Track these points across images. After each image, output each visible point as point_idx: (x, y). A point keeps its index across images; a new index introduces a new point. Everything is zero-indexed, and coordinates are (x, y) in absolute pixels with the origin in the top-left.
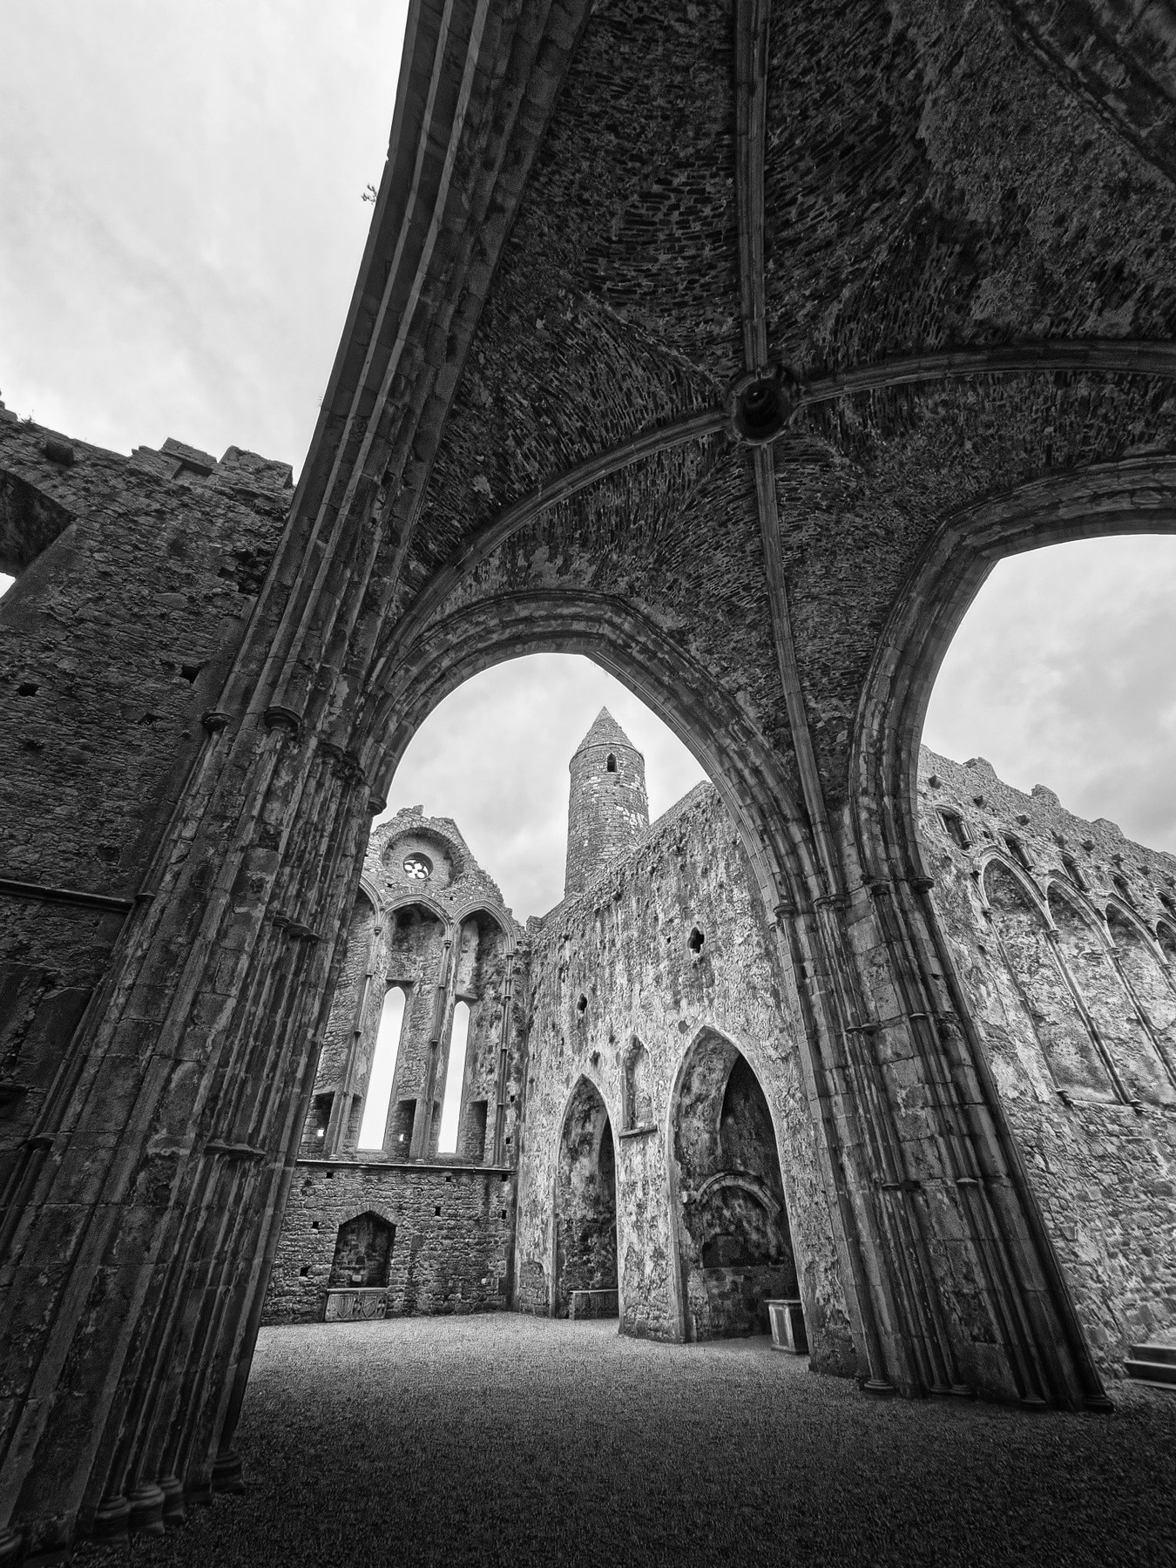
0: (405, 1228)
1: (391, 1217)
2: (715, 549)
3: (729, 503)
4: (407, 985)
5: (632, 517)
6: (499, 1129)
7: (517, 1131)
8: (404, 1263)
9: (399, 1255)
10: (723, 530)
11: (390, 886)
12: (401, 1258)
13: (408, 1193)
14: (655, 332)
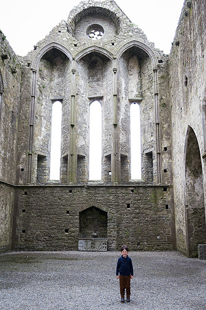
0: (112, 213)
1: (104, 209)
4: (100, 98)
6: (159, 165)
7: (170, 165)
8: (113, 228)
9: (110, 225)
11: (76, 45)
12: (112, 226)
13: (111, 198)
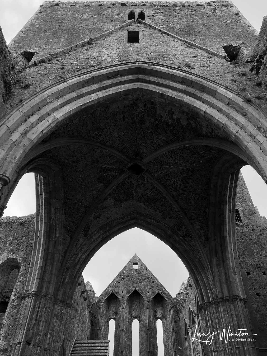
2: (119, 136)
3: (125, 146)
5: (153, 133)
10: (121, 140)
14: (171, 168)
